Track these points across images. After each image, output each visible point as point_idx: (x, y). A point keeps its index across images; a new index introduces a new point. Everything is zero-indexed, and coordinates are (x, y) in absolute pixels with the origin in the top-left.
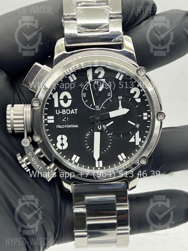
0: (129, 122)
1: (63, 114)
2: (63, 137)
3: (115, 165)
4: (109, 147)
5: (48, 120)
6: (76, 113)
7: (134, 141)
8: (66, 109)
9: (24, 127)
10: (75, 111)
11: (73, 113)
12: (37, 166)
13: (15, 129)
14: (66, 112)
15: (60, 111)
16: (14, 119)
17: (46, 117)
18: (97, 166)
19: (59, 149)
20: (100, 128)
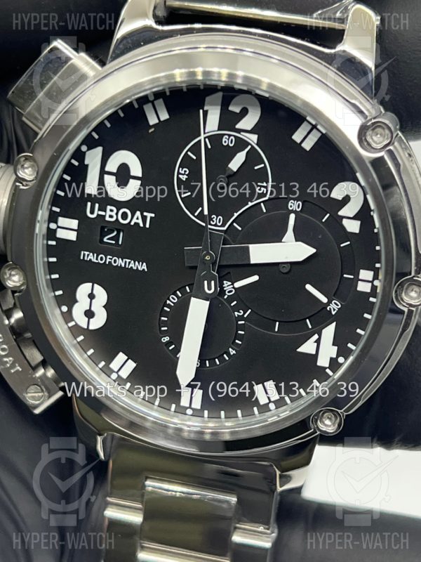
0: (309, 287)
1: (107, 219)
2: (94, 292)
3: (239, 412)
4: (232, 352)
6: (148, 226)
7: (314, 353)
8: (119, 205)
10: (144, 218)
11: (136, 224)
12: (5, 359)
14: (117, 214)
15: (99, 210)
17: (53, 218)
18: (184, 402)
19: (76, 325)
20: (210, 288)
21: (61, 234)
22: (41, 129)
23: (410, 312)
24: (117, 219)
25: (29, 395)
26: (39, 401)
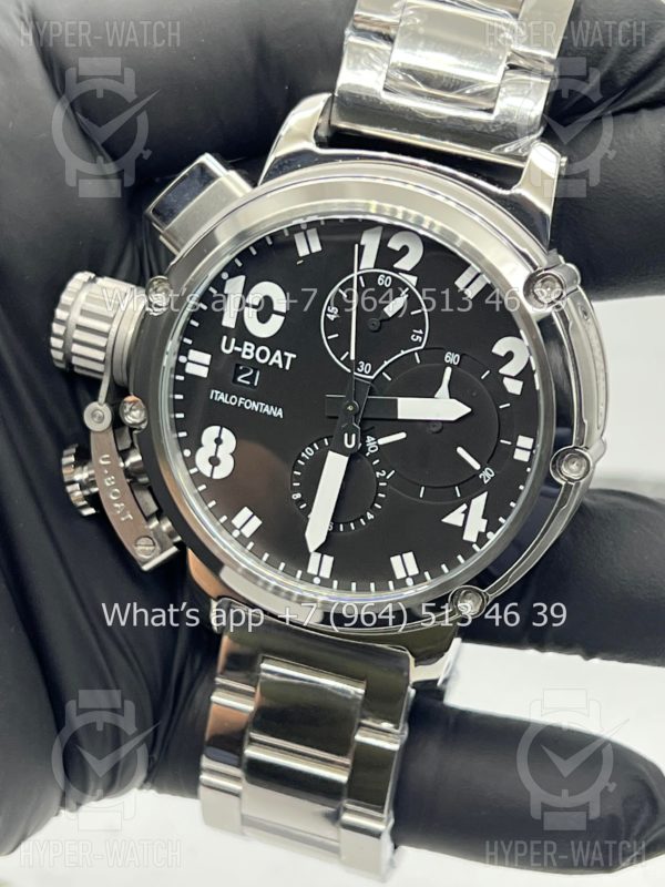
0: (460, 451)
1: (244, 356)
2: (222, 437)
3: (372, 585)
4: (370, 516)
5: (188, 361)
6: (287, 367)
7: (460, 524)
8: (257, 341)
9: (103, 362)
10: (284, 359)
11: (275, 364)
12: (116, 505)
13: (75, 361)
14: (255, 351)
15: (236, 345)
16: (79, 327)
17: (183, 350)
18: (312, 569)
19: (199, 472)
20: (351, 443)
21: (190, 369)
22: (179, 250)
23: (568, 487)
24: (254, 357)
25: (140, 548)
26: (149, 556)
